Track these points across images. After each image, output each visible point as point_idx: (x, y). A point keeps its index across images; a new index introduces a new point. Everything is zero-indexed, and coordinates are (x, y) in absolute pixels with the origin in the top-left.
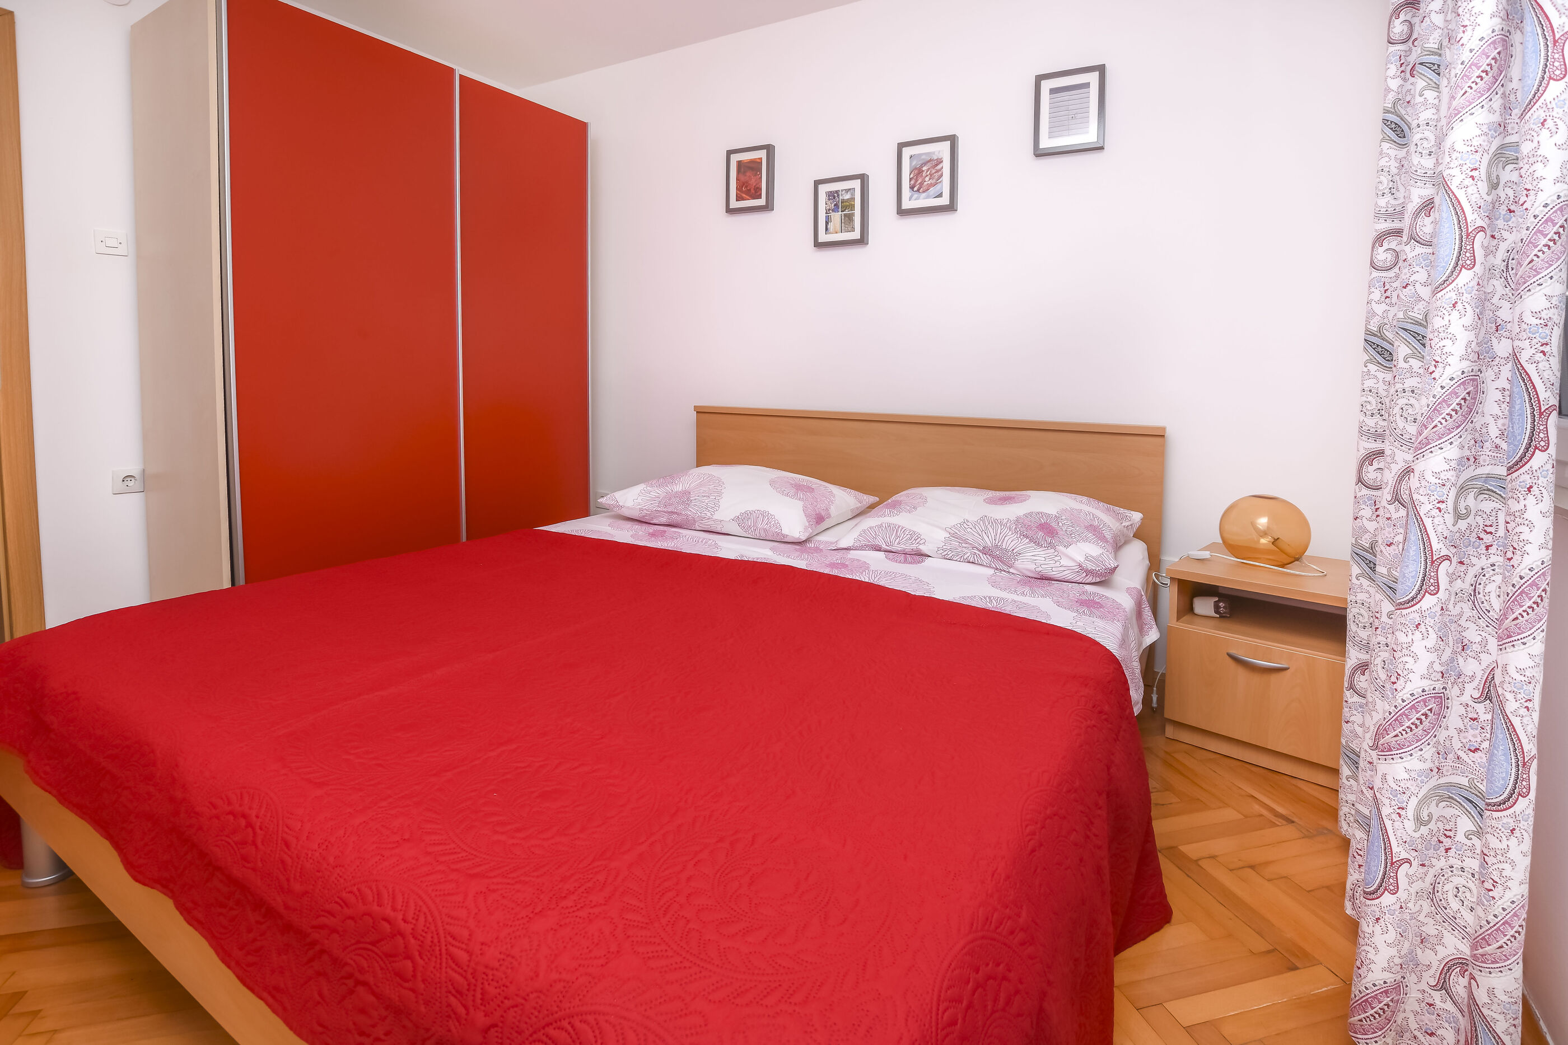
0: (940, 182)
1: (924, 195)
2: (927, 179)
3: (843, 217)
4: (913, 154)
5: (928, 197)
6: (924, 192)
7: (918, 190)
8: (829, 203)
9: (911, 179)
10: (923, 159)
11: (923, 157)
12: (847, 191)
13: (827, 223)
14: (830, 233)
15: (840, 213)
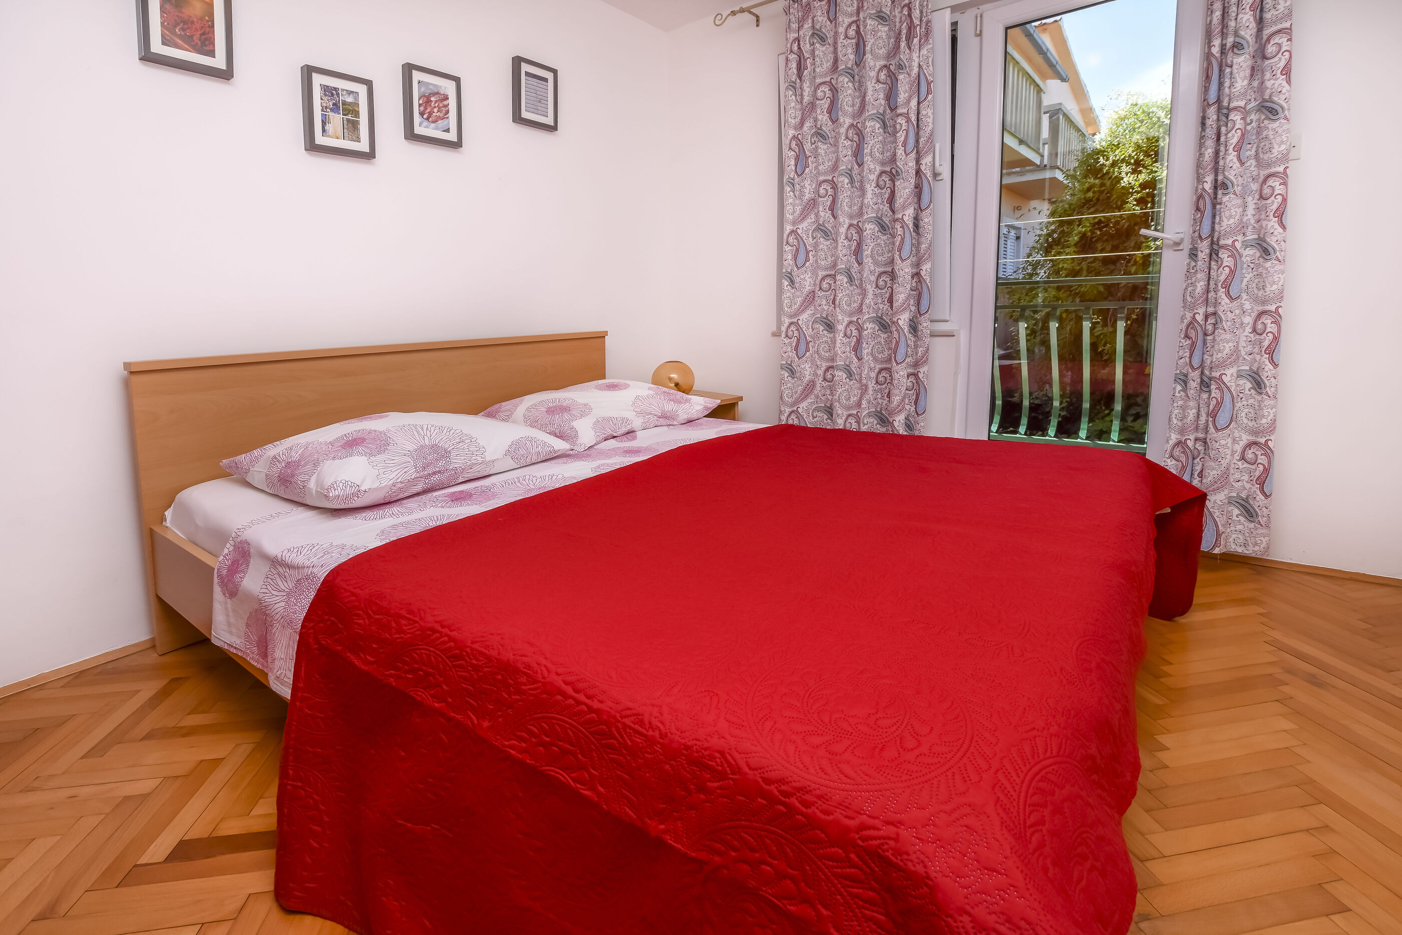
0: (447, 118)
1: (433, 125)
2: (436, 110)
3: (345, 122)
4: (421, 80)
5: (436, 128)
6: (433, 122)
7: (428, 119)
8: (326, 98)
9: (420, 105)
10: (431, 89)
11: (431, 87)
12: (350, 93)
13: (324, 123)
14: (329, 136)
15: (342, 116)
